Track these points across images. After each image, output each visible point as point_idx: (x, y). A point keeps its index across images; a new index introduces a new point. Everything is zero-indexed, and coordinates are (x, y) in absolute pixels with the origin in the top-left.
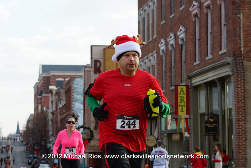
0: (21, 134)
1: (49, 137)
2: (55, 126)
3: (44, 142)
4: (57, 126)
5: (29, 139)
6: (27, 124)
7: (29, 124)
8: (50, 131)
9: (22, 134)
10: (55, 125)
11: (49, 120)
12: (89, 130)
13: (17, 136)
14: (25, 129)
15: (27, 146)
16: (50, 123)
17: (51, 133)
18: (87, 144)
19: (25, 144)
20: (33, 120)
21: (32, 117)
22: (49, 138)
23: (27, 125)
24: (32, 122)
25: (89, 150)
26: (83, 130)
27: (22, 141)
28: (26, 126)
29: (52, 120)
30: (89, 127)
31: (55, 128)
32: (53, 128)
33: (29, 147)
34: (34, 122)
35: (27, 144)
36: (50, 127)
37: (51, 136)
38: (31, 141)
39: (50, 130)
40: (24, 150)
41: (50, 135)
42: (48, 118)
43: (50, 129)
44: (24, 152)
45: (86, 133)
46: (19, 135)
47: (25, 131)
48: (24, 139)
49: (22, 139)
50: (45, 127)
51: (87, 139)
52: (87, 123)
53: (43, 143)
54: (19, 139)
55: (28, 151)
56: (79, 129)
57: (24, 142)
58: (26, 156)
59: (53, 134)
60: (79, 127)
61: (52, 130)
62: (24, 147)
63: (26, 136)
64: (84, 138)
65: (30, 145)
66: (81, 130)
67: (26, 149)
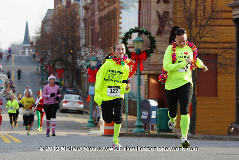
0: (32, 43)
1: (80, 48)
2: (90, 30)
3: (71, 57)
4: (93, 30)
5: (47, 52)
6: (42, 26)
7: (45, 26)
8: (82, 39)
9: (34, 44)
10: (90, 28)
11: (79, 19)
12: (148, 36)
13: (24, 48)
14: (39, 35)
15: (43, 64)
16: (82, 25)
17: (83, 42)
18: (145, 60)
19: (39, 60)
20: (53, 20)
21: (51, 15)
22: (80, 50)
23: (43, 28)
24: (51, 23)
25: (148, 70)
26: (137, 37)
27: (34, 56)
28: (41, 30)
29: (85, 20)
30: (149, 31)
31: (90, 33)
32: (87, 33)
33: (46, 66)
34: (54, 23)
35: (42, 61)
36: (81, 31)
37: (84, 47)
38: (49, 56)
39: (81, 37)
40: (38, 70)
41: (81, 46)
42: (78, 17)
43: (81, 35)
44: (38, 74)
45: (142, 41)
46: (30, 45)
48: (37, 52)
49: (34, 53)
50: (73, 32)
51: (144, 52)
52: (145, 24)
53: (70, 59)
54: (29, 51)
55: (44, 73)
56: (131, 34)
57: (36, 57)
58: (41, 81)
59: (87, 43)
60: (131, 31)
61: (85, 37)
62: (38, 66)
63: (40, 47)
64: (139, 49)
65: (48, 62)
66: (135, 36)
67: (41, 70)
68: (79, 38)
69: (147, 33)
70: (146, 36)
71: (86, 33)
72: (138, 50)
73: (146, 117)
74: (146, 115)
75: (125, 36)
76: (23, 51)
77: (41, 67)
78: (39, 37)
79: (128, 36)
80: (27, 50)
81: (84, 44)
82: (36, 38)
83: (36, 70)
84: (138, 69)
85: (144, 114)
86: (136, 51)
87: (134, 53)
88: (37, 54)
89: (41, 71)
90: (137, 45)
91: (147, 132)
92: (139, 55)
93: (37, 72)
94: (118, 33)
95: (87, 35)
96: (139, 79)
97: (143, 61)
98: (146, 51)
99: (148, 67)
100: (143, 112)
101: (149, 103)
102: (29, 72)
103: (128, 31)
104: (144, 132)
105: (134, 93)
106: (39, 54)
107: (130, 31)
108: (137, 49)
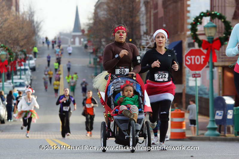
0: (83, 31)
1: (141, 36)
2: (152, 14)
4: (156, 15)
5: (101, 42)
6: (95, 11)
7: (98, 10)
8: (143, 25)
9: (86, 32)
10: (153, 12)
11: (139, 2)
12: (223, 20)
13: (74, 37)
14: (92, 21)
15: (96, 56)
16: (143, 9)
17: (143, 29)
18: (218, 49)
19: (92, 51)
22: (140, 38)
23: (96, 13)
24: (105, 7)
25: (222, 61)
26: (209, 21)
27: (86, 47)
28: (93, 15)
29: (146, 3)
30: (223, 15)
31: (152, 18)
33: (100, 58)
34: (109, 7)
35: (95, 52)
36: (142, 15)
37: (145, 35)
38: (103, 46)
39: (142, 23)
40: (90, 63)
41: (142, 33)
43: (141, 20)
44: (91, 67)
45: (215, 27)
47: (92, 25)
48: (89, 41)
49: (86, 42)
50: (131, 17)
51: (217, 39)
52: (218, 6)
54: (80, 41)
55: (98, 66)
56: (201, 19)
57: (88, 48)
59: (149, 30)
60: (202, 14)
61: (147, 23)
62: (90, 58)
63: (92, 36)
64: (211, 36)
66: (206, 20)
67: (94, 62)
68: (139, 25)
69: (221, 17)
70: (220, 21)
71: (147, 19)
72: (211, 38)
73: (221, 118)
74: (221, 115)
75: (194, 21)
76: (72, 40)
77: (94, 59)
78: (92, 24)
79: (198, 20)
80: (77, 40)
81: (145, 31)
82: (87, 25)
83: (87, 63)
84: (210, 60)
85: (218, 114)
86: (208, 39)
87: (205, 41)
88: (89, 43)
89: (94, 64)
90: (209, 31)
91: (222, 136)
92: (211, 43)
93: (90, 65)
94: (185, 18)
95: (149, 20)
96: (212, 72)
97: (216, 51)
98: (220, 39)
99: (222, 58)
100: (217, 112)
101: (224, 100)
102: (80, 65)
103: (198, 15)
104: (218, 135)
105: (206, 89)
106: (91, 43)
107: (200, 15)
108: (209, 36)
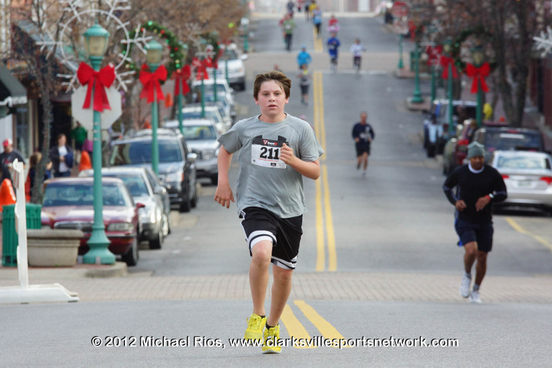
15: (419, 47)
19: (405, 31)
33: (429, 52)
35: (415, 33)
38: (439, 16)
40: (401, 66)
44: (402, 78)
55: (424, 75)
58: (414, 102)
62: (401, 51)
65: (436, 41)
67: (413, 63)
77: (412, 55)
83: (393, 66)
88: (397, 9)
89: (412, 69)
93: (399, 73)
106: (404, 9)
